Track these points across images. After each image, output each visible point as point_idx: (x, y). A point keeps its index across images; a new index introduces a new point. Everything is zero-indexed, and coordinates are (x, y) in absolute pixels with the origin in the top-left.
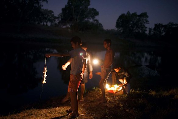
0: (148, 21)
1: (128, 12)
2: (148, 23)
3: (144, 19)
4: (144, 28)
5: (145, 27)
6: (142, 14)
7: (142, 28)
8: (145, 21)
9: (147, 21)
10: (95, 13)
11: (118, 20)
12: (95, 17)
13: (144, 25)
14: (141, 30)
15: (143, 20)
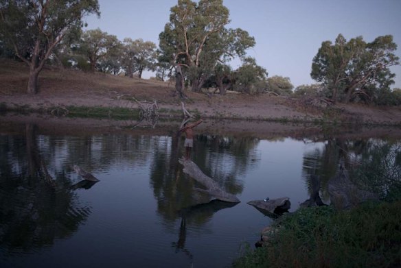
0: (397, 58)
1: (340, 36)
2: (397, 63)
3: (385, 52)
4: (387, 77)
5: (388, 73)
6: (377, 40)
7: (382, 75)
8: (387, 59)
9: (393, 59)
10: (245, 41)
11: (316, 60)
12: (246, 51)
13: (385, 69)
14: (379, 81)
15: (381, 54)
